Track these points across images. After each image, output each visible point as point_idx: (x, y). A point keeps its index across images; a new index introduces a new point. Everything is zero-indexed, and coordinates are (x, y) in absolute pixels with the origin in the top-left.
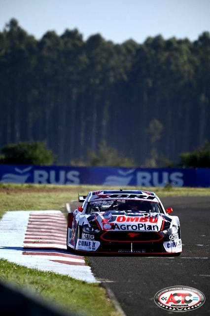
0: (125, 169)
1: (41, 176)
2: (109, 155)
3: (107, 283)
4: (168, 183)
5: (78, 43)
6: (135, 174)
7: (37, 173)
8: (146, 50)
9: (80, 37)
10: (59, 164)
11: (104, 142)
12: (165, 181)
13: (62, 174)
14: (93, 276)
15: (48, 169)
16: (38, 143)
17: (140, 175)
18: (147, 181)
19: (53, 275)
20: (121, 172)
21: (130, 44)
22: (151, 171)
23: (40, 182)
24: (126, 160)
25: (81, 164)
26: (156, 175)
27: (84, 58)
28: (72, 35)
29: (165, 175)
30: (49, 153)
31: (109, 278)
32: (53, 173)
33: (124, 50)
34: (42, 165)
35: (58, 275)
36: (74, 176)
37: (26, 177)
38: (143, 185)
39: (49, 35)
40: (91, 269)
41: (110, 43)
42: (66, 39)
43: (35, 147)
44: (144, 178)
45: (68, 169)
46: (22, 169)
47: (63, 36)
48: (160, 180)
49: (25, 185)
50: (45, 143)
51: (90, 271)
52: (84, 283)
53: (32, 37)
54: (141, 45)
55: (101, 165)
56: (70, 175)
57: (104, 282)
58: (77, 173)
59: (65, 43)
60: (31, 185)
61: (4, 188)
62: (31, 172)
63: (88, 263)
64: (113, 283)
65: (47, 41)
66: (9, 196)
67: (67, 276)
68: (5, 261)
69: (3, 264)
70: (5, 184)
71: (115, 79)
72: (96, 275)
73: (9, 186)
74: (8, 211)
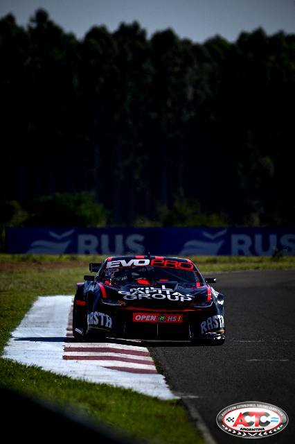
0: (213, 231)
1: (88, 243)
2: (188, 210)
3: (191, 399)
4: (277, 250)
5: (139, 43)
7: (82, 238)
8: (240, 51)
9: (144, 33)
10: (113, 226)
11: (181, 191)
12: (273, 247)
13: (119, 238)
14: (168, 390)
15: (98, 233)
16: (83, 193)
17: (235, 238)
18: (245, 248)
19: (105, 388)
20: (206, 235)
21: (216, 43)
22: (251, 232)
23: (87, 253)
24: (214, 217)
25: (148, 224)
26: (259, 238)
27: (148, 66)
28: (130, 32)
29: (273, 238)
30: (99, 208)
31: (192, 392)
32: (105, 238)
33: (207, 54)
34: (89, 226)
35: (117, 388)
36: (137, 242)
37: (65, 245)
38: (241, 253)
39: (97, 33)
40: (165, 379)
41: (187, 42)
42: (121, 38)
43: (79, 202)
44: (241, 242)
45: (126, 233)
46: (59, 233)
47: (117, 34)
48: (266, 247)
49: (65, 257)
50: (93, 193)
51: (164, 381)
52: (156, 399)
53: (71, 37)
54: (232, 46)
55: (179, 225)
56: (131, 240)
57: (185, 397)
58: (140, 238)
59: (120, 45)
60: (74, 256)
61: (34, 261)
62: (74, 238)
63: (160, 371)
64: (198, 399)
65: (93, 41)
66: (41, 274)
67: (130, 390)
68: (39, 369)
69: (36, 373)
70: (35, 256)
71: (195, 95)
72: (173, 388)
73: (41, 258)
74: (40, 295)
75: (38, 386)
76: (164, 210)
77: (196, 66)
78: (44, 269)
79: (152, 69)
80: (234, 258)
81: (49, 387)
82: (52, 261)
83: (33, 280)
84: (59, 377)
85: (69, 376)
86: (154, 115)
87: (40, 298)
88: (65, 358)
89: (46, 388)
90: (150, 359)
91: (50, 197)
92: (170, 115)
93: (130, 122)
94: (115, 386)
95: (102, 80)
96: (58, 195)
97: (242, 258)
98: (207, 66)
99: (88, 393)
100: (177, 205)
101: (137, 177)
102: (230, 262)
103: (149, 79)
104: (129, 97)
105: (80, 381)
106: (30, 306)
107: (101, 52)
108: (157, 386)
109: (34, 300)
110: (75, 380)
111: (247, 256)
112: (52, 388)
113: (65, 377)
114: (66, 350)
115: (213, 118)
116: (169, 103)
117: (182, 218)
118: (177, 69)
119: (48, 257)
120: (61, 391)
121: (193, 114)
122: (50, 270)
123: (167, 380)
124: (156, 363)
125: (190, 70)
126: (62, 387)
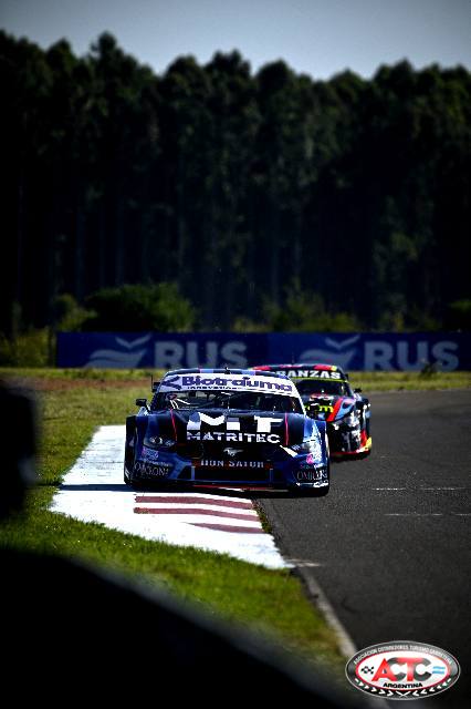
0: (340, 337)
1: (169, 353)
2: (307, 309)
3: (309, 568)
4: (428, 363)
5: (240, 80)
6: (360, 346)
7: (161, 347)
8: (379, 92)
9: (247, 66)
10: (203, 330)
11: (297, 282)
12: (423, 360)
13: (212, 347)
14: (279, 556)
15: (183, 340)
16: (162, 285)
17: (370, 347)
18: (385, 360)
19: (191, 553)
20: (330, 342)
21: (346, 80)
22: (392, 339)
23: (168, 367)
24: (342, 318)
25: (251, 329)
26: (403, 347)
27: (252, 111)
28: (228, 65)
29: (422, 347)
30: (185, 305)
32: (192, 347)
33: (333, 94)
34: (170, 331)
35: (208, 553)
36: (236, 352)
38: (378, 367)
39: (183, 66)
40: (274, 541)
41: (305, 79)
42: (216, 73)
43: (156, 298)
44: (378, 353)
45: (222, 340)
46: (130, 339)
47: (210, 68)
48: (412, 358)
49: (137, 372)
50: (175, 286)
51: (273, 543)
52: (261, 568)
53: (147, 71)
54: (367, 84)
55: (294, 330)
56: (229, 350)
57: (301, 565)
58: (241, 347)
59: (215, 82)
60: (150, 371)
61: (95, 377)
62: (150, 346)
63: (267, 529)
64: (319, 568)
65: (178, 78)
66: (105, 396)
67: (226, 555)
68: (100, 527)
69: (96, 532)
70: (96, 371)
71: (317, 152)
72: (285, 552)
73: (105, 374)
74: (103, 424)
75: (99, 549)
76: (273, 309)
77: (318, 111)
78: (108, 388)
79: (258, 115)
80: (369, 374)
81: (114, 552)
82: (119, 377)
83: (93, 405)
84: (128, 537)
85: (142, 536)
86: (259, 179)
87: (103, 428)
88: (137, 511)
89: (110, 553)
90: (254, 513)
91: (117, 291)
92: (281, 179)
93: (227, 188)
94: (205, 550)
95: (190, 130)
96: (128, 287)
97: (379, 374)
98: (333, 111)
99: (168, 560)
100: (290, 302)
101: (236, 262)
102: (363, 379)
103: (254, 129)
104: (226, 154)
105: (157, 542)
106: (90, 439)
107: (189, 92)
108: (263, 549)
109: (95, 430)
110: (150, 542)
111: (387, 371)
112: (118, 553)
113: (137, 538)
114: (138, 500)
115: (340, 183)
116: (281, 161)
117: (299, 321)
118: (292, 116)
119: (114, 373)
120: (130, 556)
121: (314, 177)
122: (117, 390)
123: (277, 542)
124: (262, 519)
125: (310, 117)
126: (133, 551)
